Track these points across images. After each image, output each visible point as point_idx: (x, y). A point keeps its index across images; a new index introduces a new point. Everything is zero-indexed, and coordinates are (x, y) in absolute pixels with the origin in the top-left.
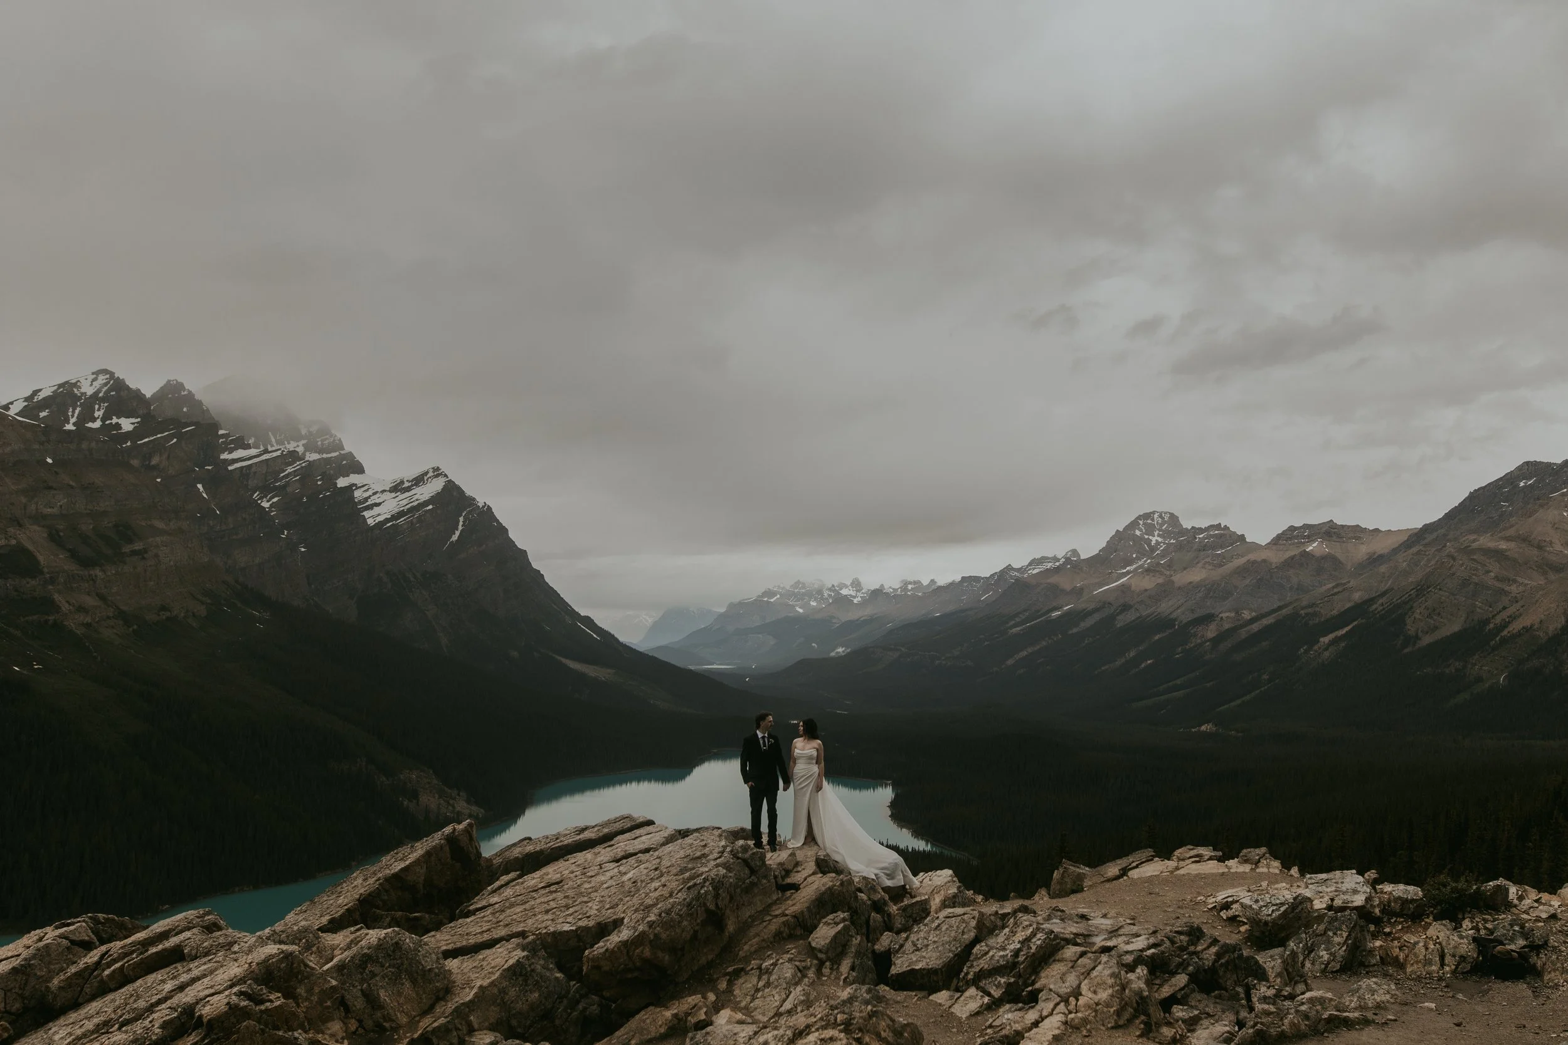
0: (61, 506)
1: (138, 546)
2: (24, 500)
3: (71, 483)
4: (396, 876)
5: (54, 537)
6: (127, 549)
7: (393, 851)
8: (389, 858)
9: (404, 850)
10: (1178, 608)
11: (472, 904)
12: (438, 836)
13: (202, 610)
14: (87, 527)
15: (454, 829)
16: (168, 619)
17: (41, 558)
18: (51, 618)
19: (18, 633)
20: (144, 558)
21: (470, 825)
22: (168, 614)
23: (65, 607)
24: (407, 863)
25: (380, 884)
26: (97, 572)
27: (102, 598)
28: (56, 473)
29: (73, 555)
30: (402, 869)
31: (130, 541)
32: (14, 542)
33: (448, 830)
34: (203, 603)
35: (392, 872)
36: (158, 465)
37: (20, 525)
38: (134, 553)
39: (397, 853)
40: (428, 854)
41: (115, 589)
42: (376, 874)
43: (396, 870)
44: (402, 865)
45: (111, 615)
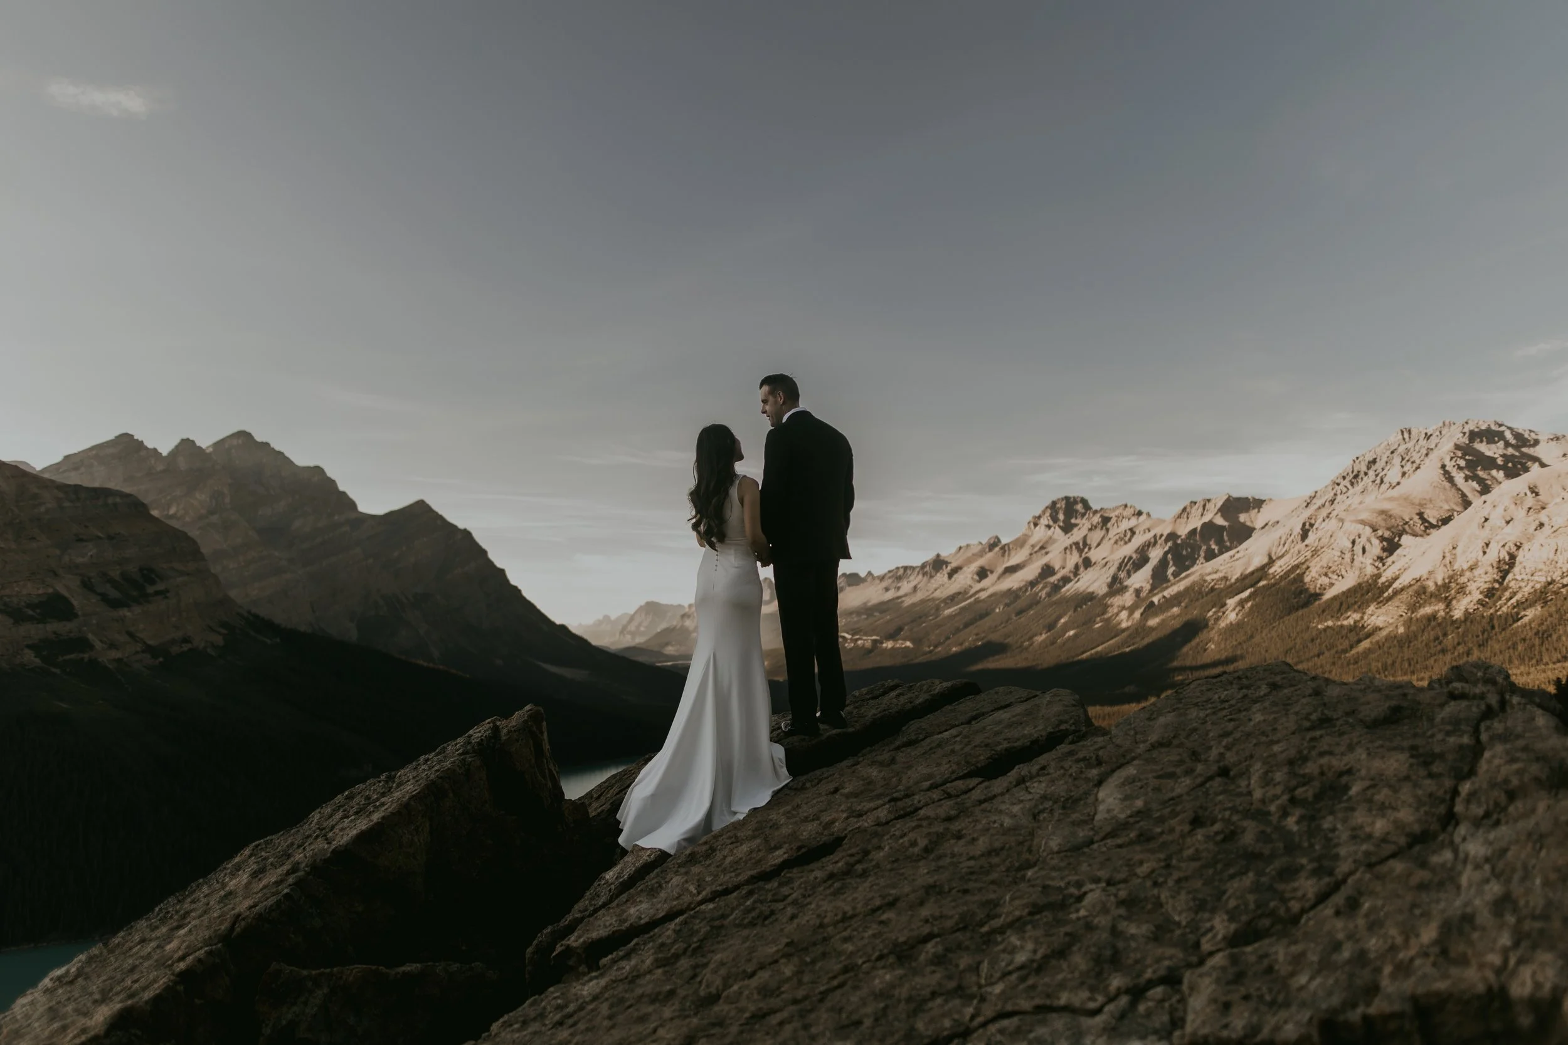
0: (91, 556)
1: (160, 587)
2: (58, 552)
3: (100, 534)
4: (341, 855)
5: (87, 585)
6: (150, 589)
7: (342, 792)
8: (328, 810)
9: (372, 788)
10: (1095, 581)
11: (571, 929)
12: (454, 749)
13: (219, 640)
14: (115, 573)
15: (496, 730)
16: (190, 650)
17: (75, 603)
18: (86, 656)
19: (58, 671)
20: (166, 597)
21: (534, 717)
22: (189, 646)
23: (98, 645)
24: (376, 817)
25: (297, 884)
26: (125, 612)
27: (131, 635)
28: (86, 527)
29: (104, 598)
30: (362, 837)
31: (152, 582)
32: (50, 590)
33: (478, 733)
34: (219, 633)
35: (335, 844)
36: (175, 514)
37: (56, 574)
38: (157, 593)
39: (350, 798)
40: (433, 792)
41: (142, 626)
42: (289, 856)
43: (346, 839)
44: (363, 825)
45: (139, 649)
